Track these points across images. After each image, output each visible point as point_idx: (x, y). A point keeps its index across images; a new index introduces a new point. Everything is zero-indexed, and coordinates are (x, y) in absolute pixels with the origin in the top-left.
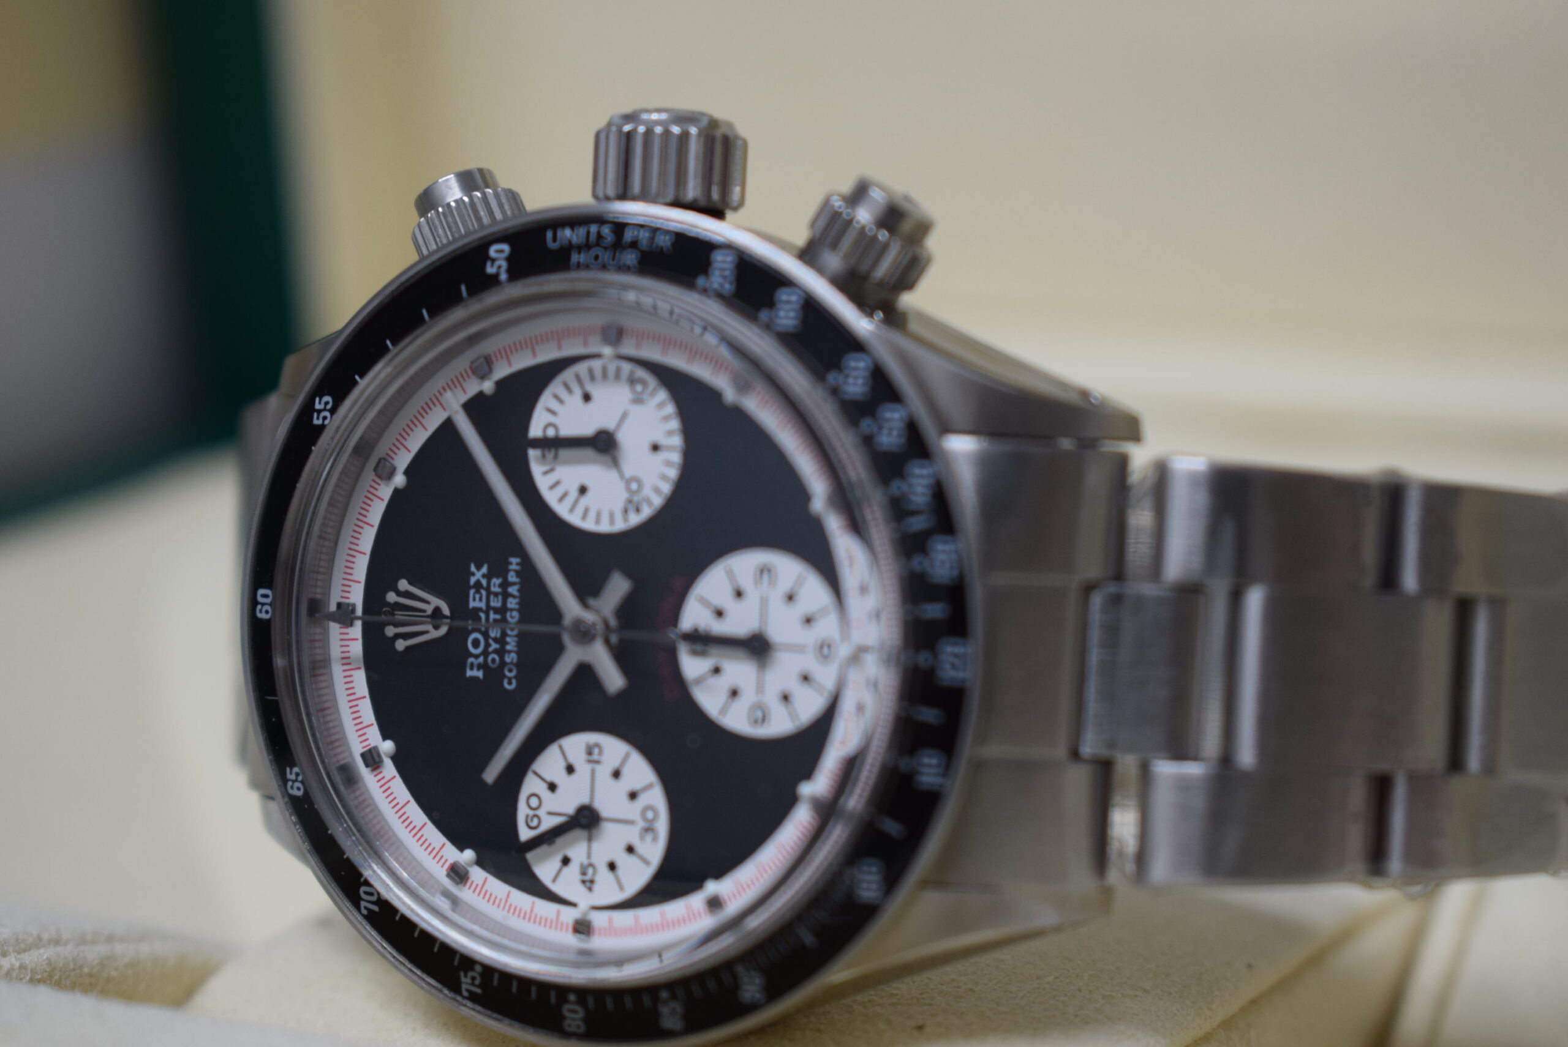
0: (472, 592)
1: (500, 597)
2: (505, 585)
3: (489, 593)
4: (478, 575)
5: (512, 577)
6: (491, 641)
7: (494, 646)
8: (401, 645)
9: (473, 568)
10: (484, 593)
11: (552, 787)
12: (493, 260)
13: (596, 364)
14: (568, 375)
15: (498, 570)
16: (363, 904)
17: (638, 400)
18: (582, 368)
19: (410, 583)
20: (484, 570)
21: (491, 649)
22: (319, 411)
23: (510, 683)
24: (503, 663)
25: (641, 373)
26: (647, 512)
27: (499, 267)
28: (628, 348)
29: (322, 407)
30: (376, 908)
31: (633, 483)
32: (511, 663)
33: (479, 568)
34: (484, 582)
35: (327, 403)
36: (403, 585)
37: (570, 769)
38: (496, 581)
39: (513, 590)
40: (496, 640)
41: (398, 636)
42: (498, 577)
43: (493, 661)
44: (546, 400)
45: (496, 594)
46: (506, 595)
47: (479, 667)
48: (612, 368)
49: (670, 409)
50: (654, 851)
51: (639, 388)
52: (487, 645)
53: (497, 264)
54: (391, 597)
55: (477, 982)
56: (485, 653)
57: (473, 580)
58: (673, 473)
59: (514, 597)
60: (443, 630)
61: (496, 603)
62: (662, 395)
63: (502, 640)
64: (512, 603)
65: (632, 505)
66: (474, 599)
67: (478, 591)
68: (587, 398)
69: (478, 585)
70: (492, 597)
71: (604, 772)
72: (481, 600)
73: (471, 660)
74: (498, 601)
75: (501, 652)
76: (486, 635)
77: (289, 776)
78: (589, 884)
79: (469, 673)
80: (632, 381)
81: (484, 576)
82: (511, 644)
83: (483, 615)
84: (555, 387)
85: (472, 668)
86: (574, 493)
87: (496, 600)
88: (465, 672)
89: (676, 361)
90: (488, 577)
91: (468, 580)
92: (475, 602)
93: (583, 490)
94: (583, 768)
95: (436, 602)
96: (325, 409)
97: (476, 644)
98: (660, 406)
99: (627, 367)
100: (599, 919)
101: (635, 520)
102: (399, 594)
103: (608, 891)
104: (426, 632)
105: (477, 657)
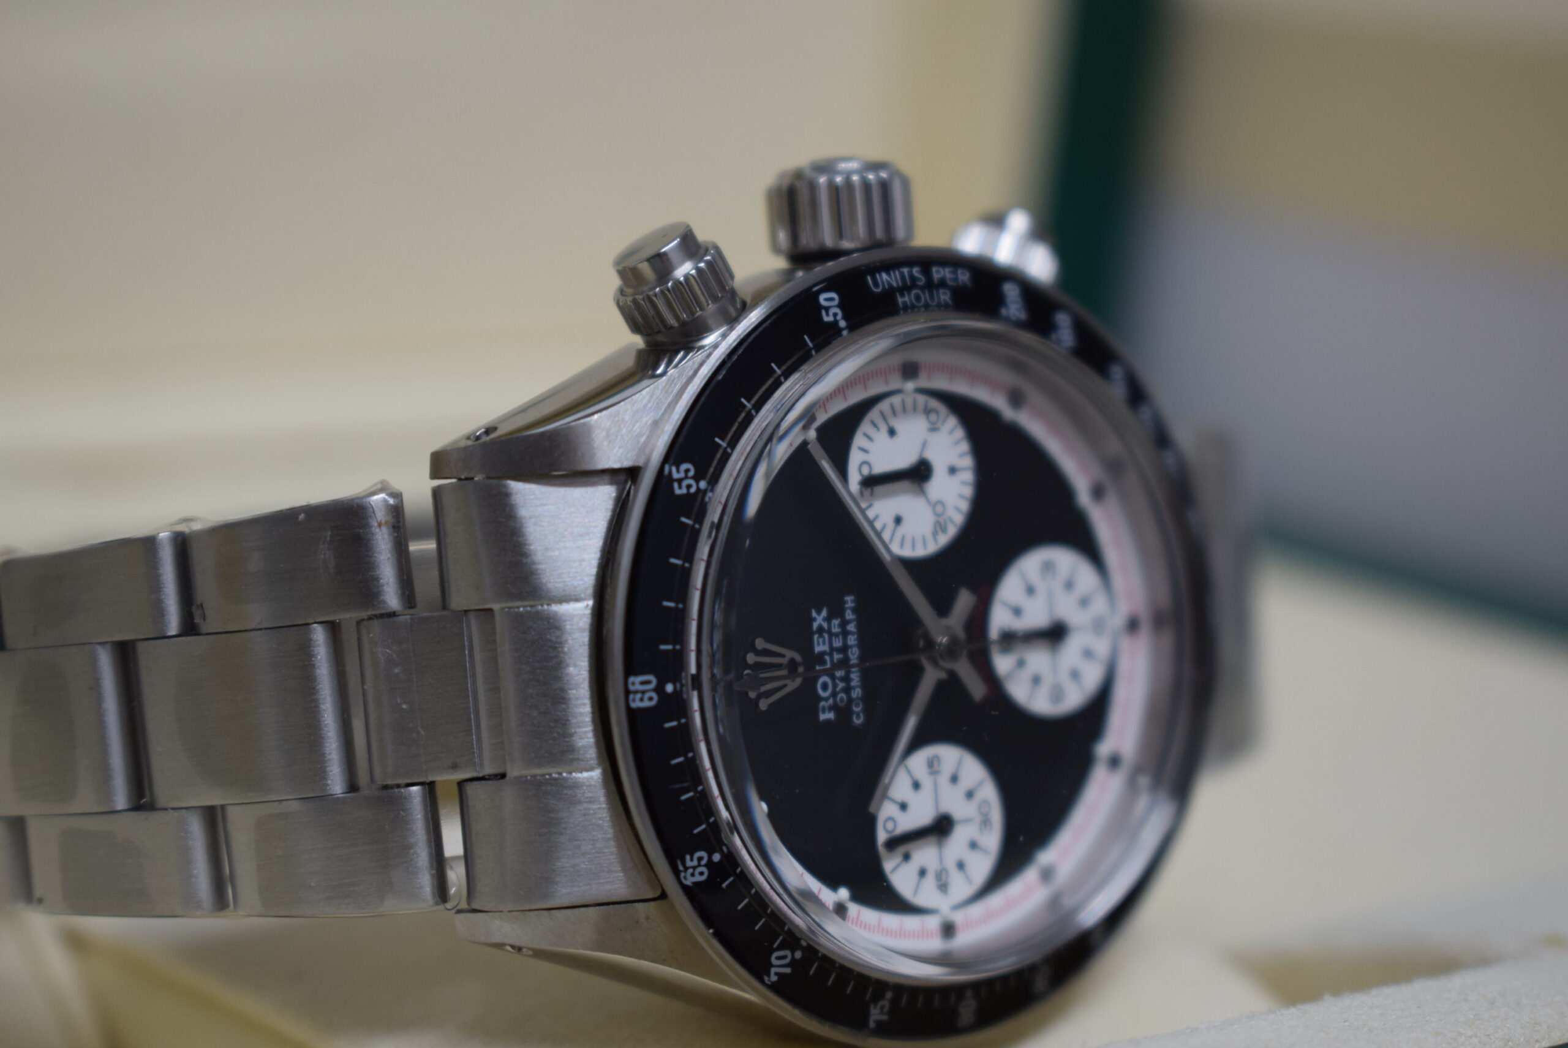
0: (816, 637)
1: (841, 637)
2: (844, 624)
3: (831, 634)
4: (819, 619)
5: (849, 615)
6: (837, 681)
7: (841, 685)
8: (764, 705)
9: (814, 614)
10: (826, 636)
11: (903, 807)
12: (827, 309)
13: (896, 400)
14: (874, 414)
15: (837, 611)
16: (773, 970)
17: (934, 429)
18: (884, 405)
19: (767, 640)
20: (824, 613)
21: (838, 689)
22: (680, 481)
23: (858, 717)
24: (850, 701)
25: (934, 403)
26: (952, 531)
27: (835, 315)
28: (923, 382)
29: (682, 475)
30: (788, 970)
31: (937, 506)
32: (858, 698)
33: (819, 612)
34: (825, 625)
35: (687, 471)
36: (760, 643)
37: (916, 785)
38: (836, 622)
39: (851, 627)
40: (842, 679)
41: (760, 696)
42: (837, 619)
43: (842, 700)
44: (859, 440)
45: (837, 635)
46: (845, 633)
47: (831, 708)
48: (909, 401)
49: (960, 433)
50: (992, 840)
51: (933, 417)
52: (835, 686)
53: (831, 312)
54: (751, 658)
55: (886, 1009)
56: (834, 694)
57: (815, 625)
58: (968, 491)
59: (852, 633)
60: (798, 681)
61: (838, 643)
62: (952, 422)
63: (847, 679)
64: (852, 640)
65: (940, 527)
66: (819, 644)
67: (821, 636)
68: (892, 432)
69: (820, 630)
70: (834, 638)
71: (944, 779)
72: (824, 643)
73: (822, 704)
74: (839, 640)
75: (848, 690)
76: (833, 677)
77: (689, 863)
78: (943, 887)
79: (823, 717)
80: (928, 411)
81: (825, 619)
82: (855, 678)
83: (827, 658)
84: (865, 427)
85: (824, 711)
86: (891, 524)
87: (837, 639)
88: (817, 716)
89: (961, 388)
90: (828, 619)
91: (811, 626)
92: (820, 647)
93: (898, 520)
94: (926, 781)
95: (790, 654)
96: (686, 477)
97: (825, 687)
98: (951, 432)
99: (922, 399)
100: (958, 917)
101: (944, 540)
102: (758, 653)
103: (961, 888)
104: (785, 686)
105: (826, 699)
